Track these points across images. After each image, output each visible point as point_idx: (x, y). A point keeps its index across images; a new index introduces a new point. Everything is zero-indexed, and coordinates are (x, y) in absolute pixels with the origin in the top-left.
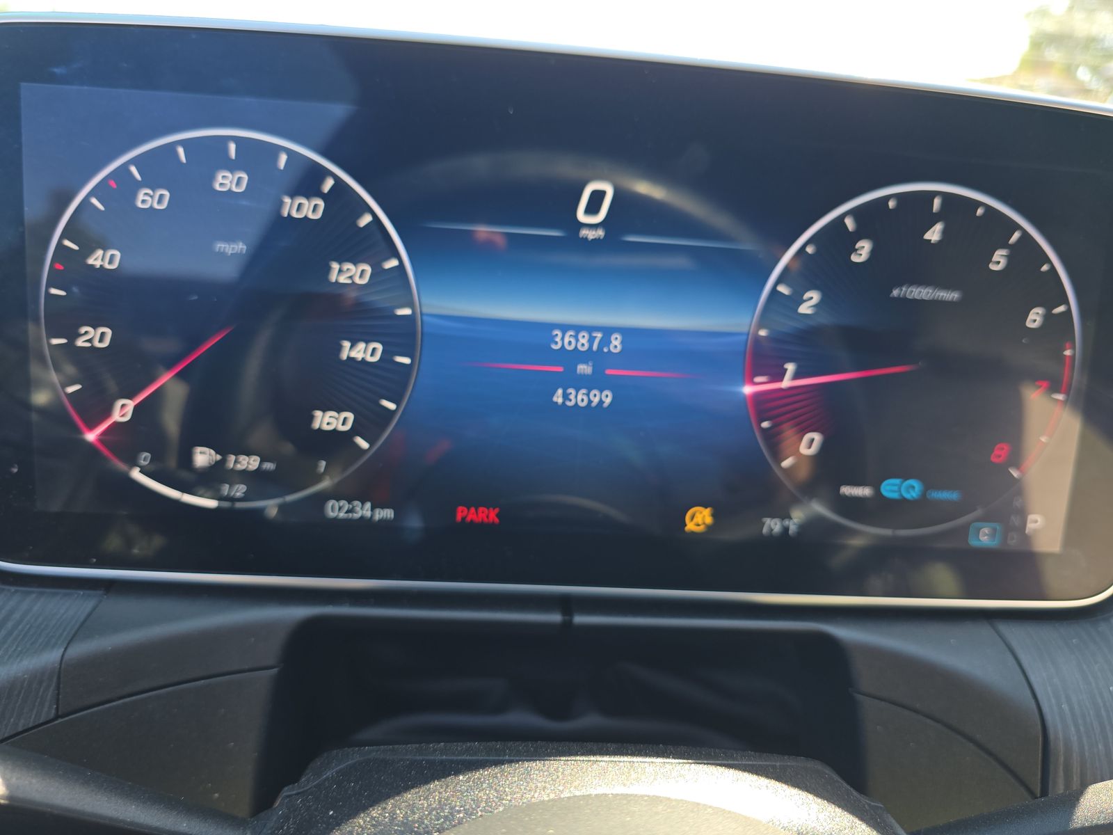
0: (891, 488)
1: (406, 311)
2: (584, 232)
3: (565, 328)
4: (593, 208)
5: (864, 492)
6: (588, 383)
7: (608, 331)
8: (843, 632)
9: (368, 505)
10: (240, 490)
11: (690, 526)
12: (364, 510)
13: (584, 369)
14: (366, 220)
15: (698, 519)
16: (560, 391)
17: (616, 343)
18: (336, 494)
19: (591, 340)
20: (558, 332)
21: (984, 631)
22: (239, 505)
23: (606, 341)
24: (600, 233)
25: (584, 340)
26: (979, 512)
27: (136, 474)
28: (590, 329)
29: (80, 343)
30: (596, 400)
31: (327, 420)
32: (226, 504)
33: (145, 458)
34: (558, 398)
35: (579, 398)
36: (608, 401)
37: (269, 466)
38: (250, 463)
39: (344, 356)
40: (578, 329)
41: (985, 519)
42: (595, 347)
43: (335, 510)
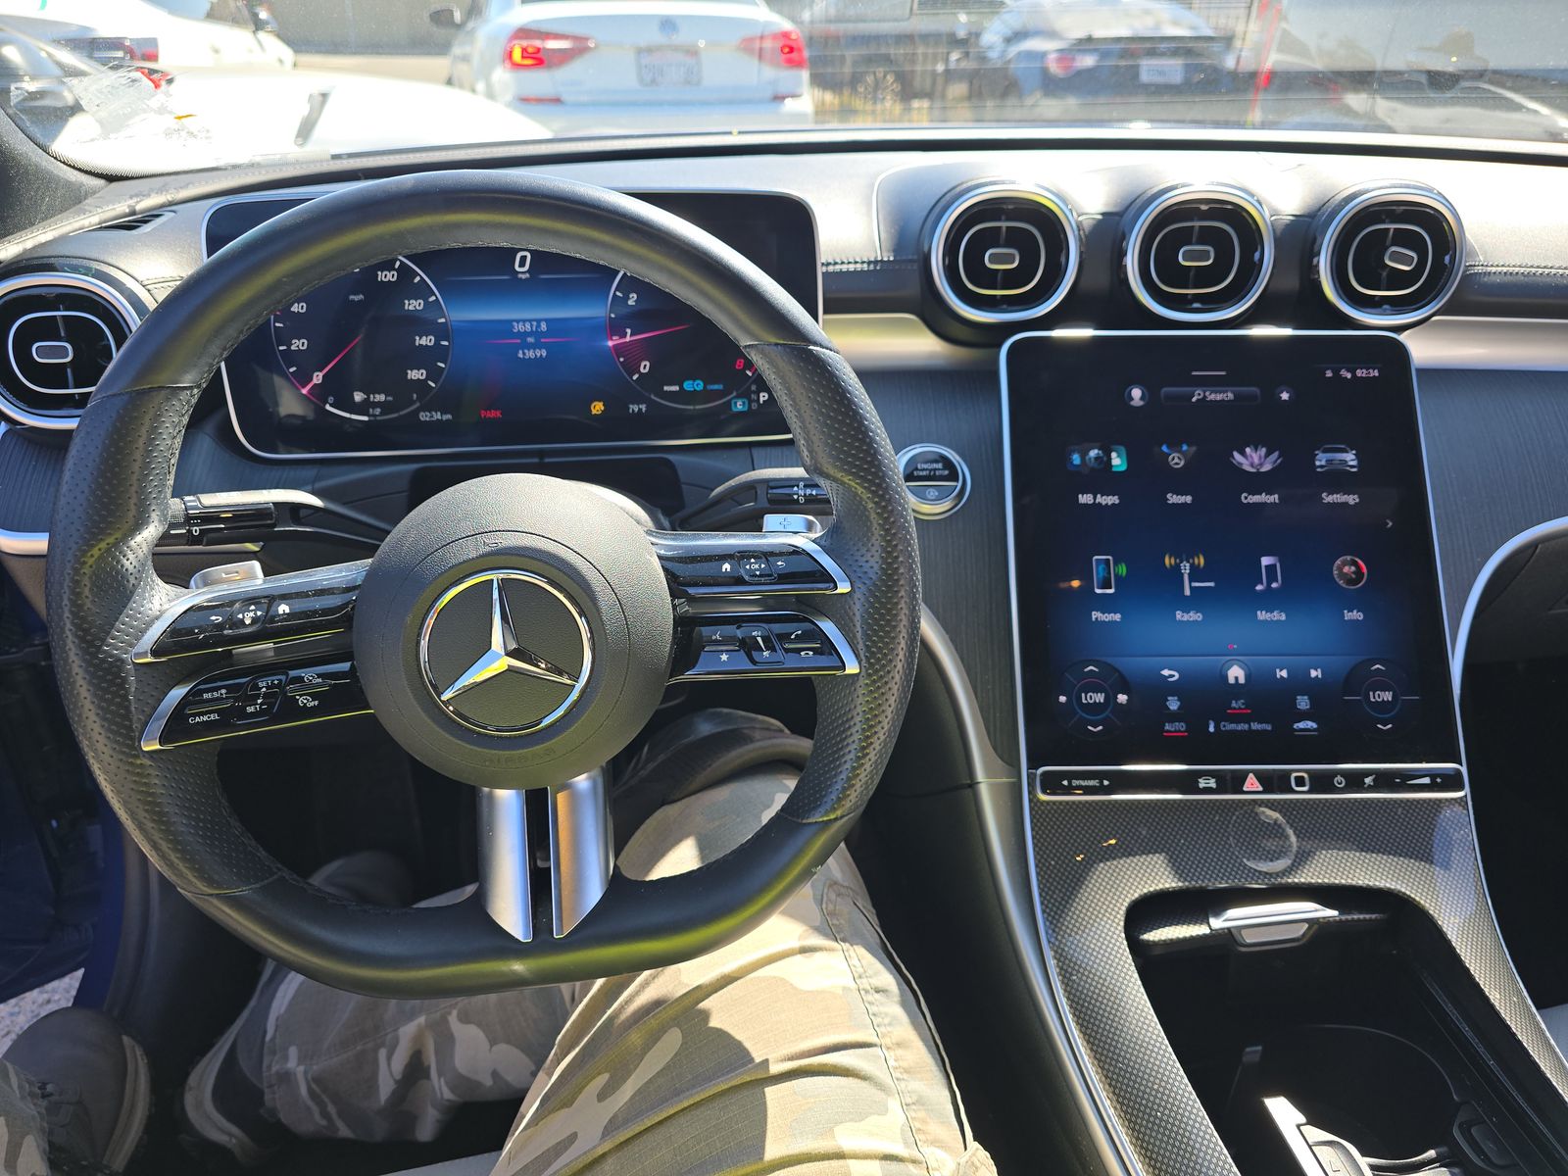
0: (688, 385)
1: (443, 320)
2: (520, 276)
3: (518, 321)
4: (522, 265)
5: (676, 388)
6: (534, 346)
7: (539, 321)
8: (671, 457)
9: (439, 413)
10: (378, 411)
11: (594, 412)
12: (438, 416)
13: (530, 340)
14: (418, 279)
15: (597, 408)
16: (521, 352)
17: (544, 326)
18: (423, 408)
19: (532, 326)
20: (515, 324)
21: (745, 452)
22: (379, 418)
23: (538, 326)
24: (528, 275)
25: (528, 325)
26: (734, 394)
27: (328, 407)
28: (530, 321)
29: (293, 348)
30: (539, 355)
31: (415, 375)
32: (372, 418)
33: (331, 399)
34: (521, 355)
35: (530, 354)
36: (544, 355)
37: (390, 398)
38: (381, 398)
39: (417, 344)
40: (524, 321)
41: (738, 397)
42: (534, 329)
43: (424, 416)
